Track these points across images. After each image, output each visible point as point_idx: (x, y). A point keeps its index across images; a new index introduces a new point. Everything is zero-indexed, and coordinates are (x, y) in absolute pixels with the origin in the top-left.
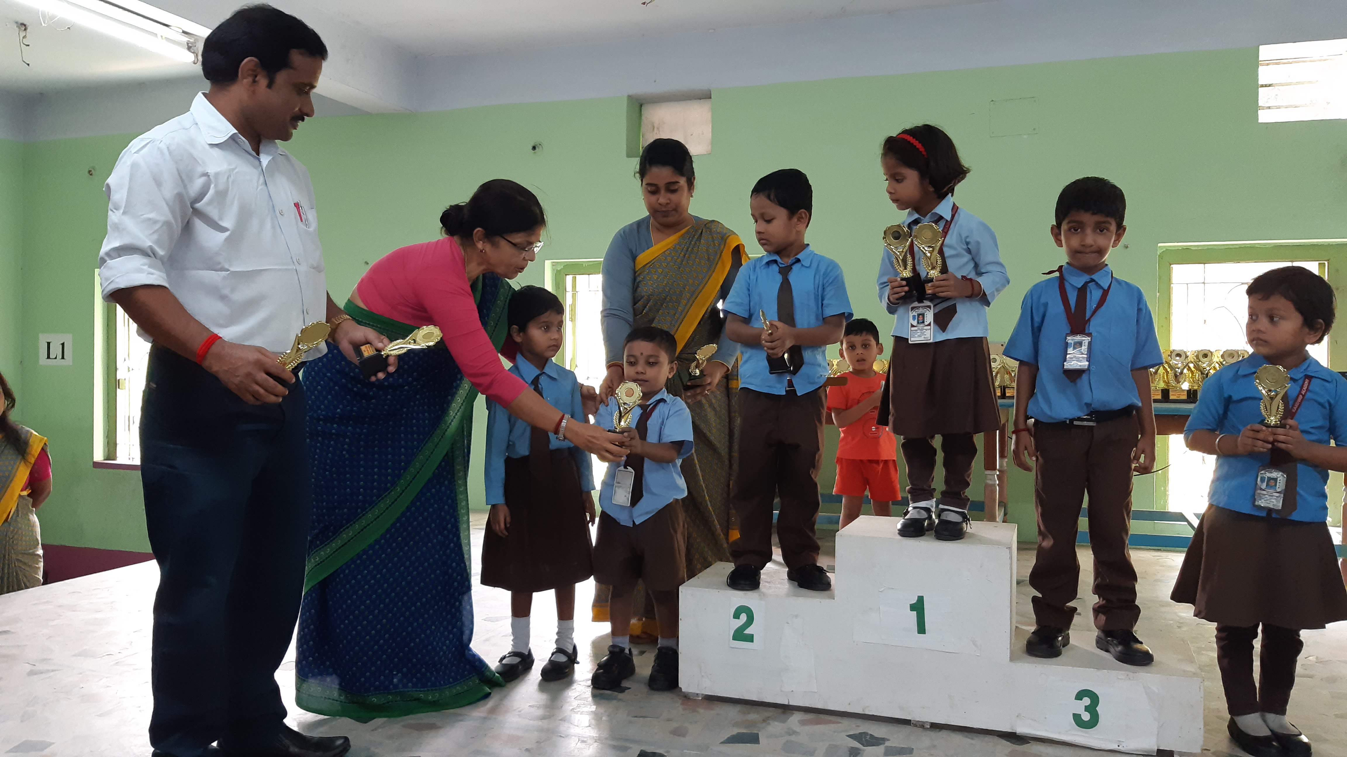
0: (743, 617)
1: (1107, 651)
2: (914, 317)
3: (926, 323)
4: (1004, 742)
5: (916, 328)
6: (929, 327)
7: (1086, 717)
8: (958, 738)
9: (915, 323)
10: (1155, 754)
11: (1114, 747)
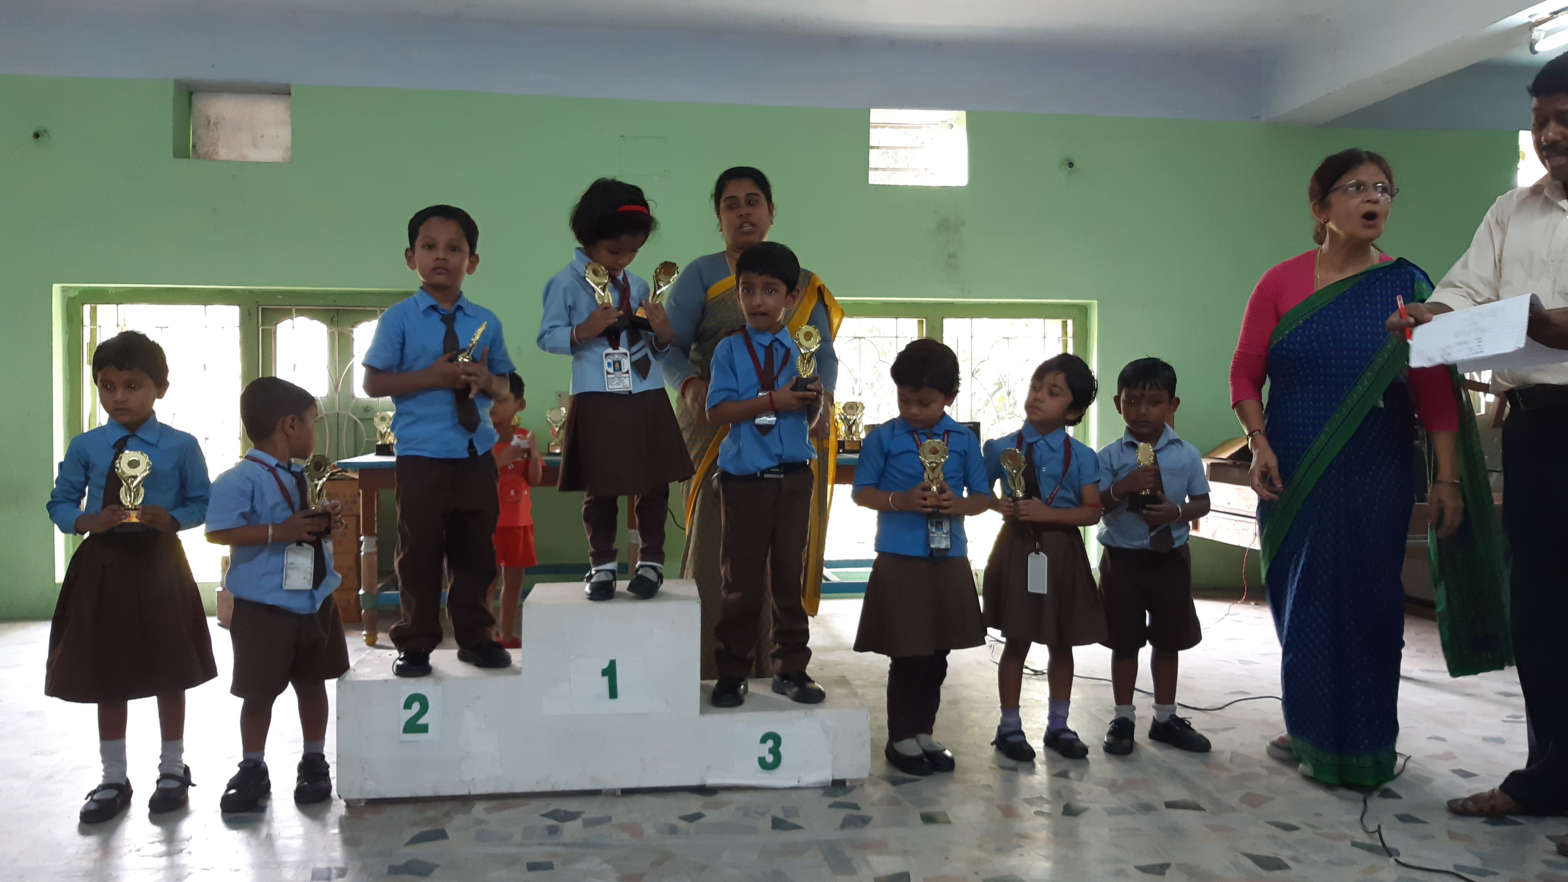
0: (416, 707)
1: (783, 693)
2: (609, 364)
3: (624, 371)
5: (613, 376)
6: (627, 375)
7: (770, 759)
9: (611, 370)
10: (830, 784)
11: (794, 783)
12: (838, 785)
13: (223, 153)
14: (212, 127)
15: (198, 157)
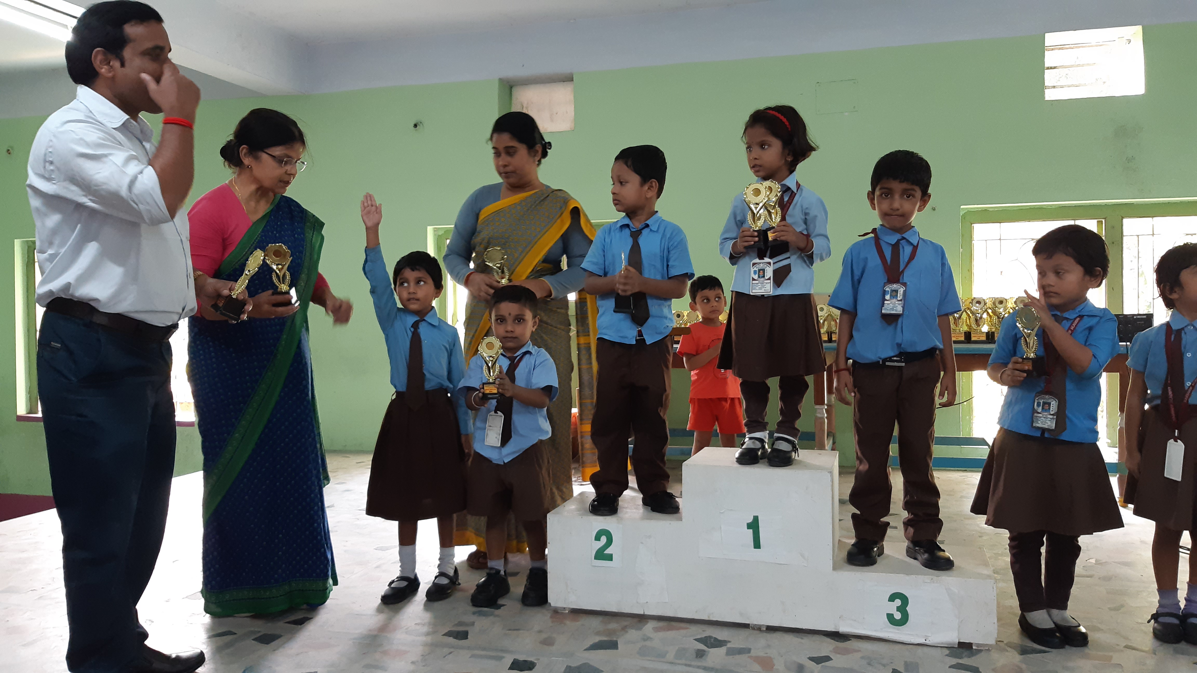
0: (604, 539)
1: (915, 558)
2: (755, 272)
3: (767, 278)
4: (828, 640)
5: (757, 282)
6: (769, 281)
7: (898, 616)
8: (789, 638)
9: (756, 277)
10: (957, 646)
11: (922, 641)
12: (965, 647)
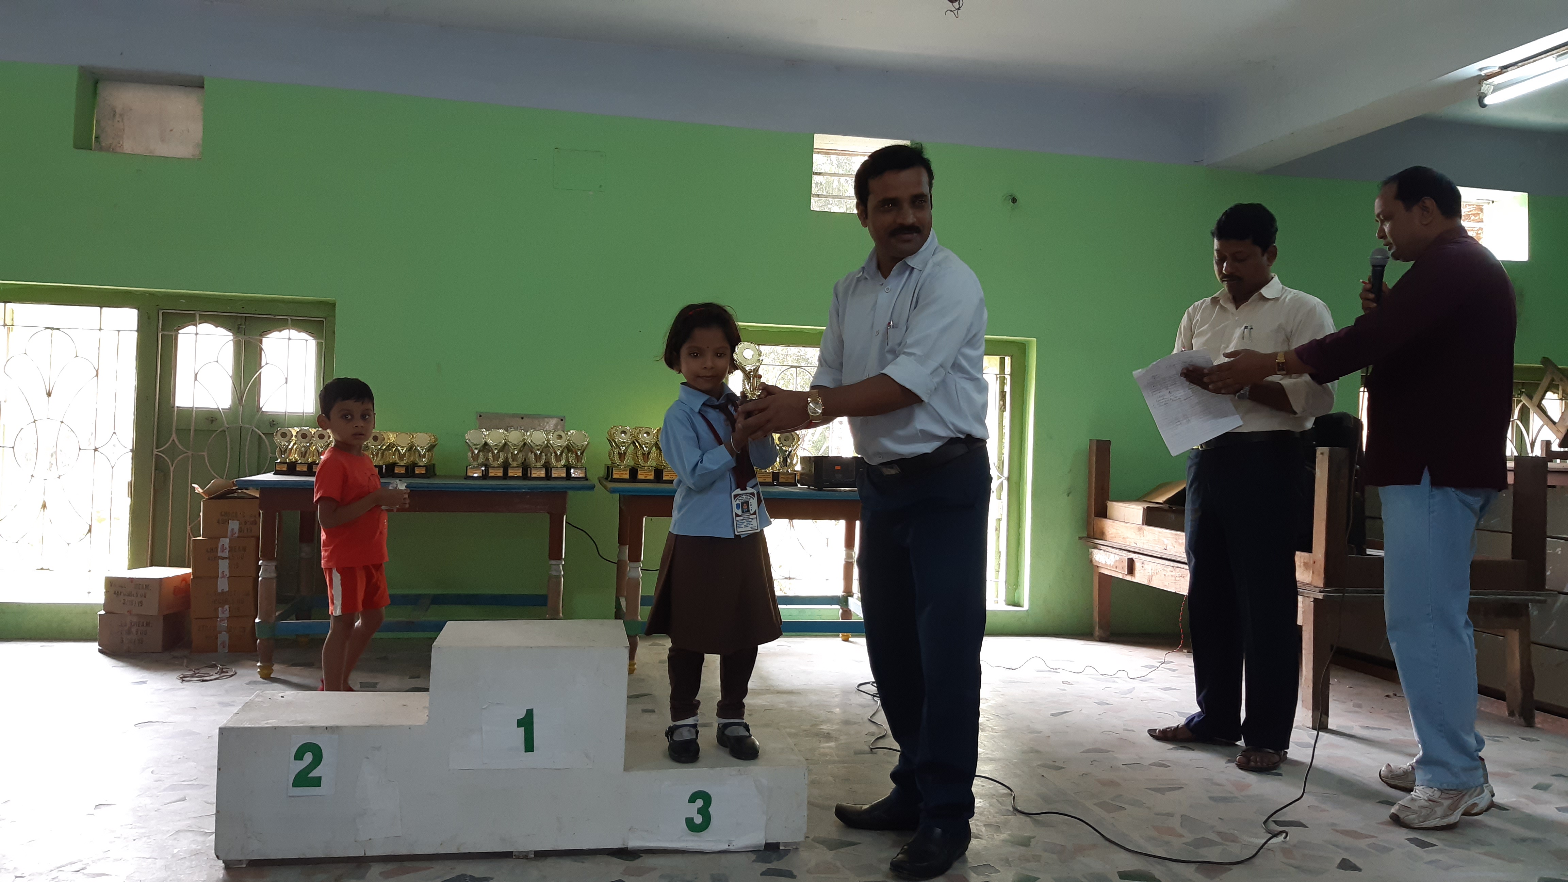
0: (309, 757)
4: (615, 860)
7: (698, 820)
10: (763, 849)
11: (724, 847)
12: (771, 850)
13: (128, 146)
14: (117, 118)
15: (101, 149)
